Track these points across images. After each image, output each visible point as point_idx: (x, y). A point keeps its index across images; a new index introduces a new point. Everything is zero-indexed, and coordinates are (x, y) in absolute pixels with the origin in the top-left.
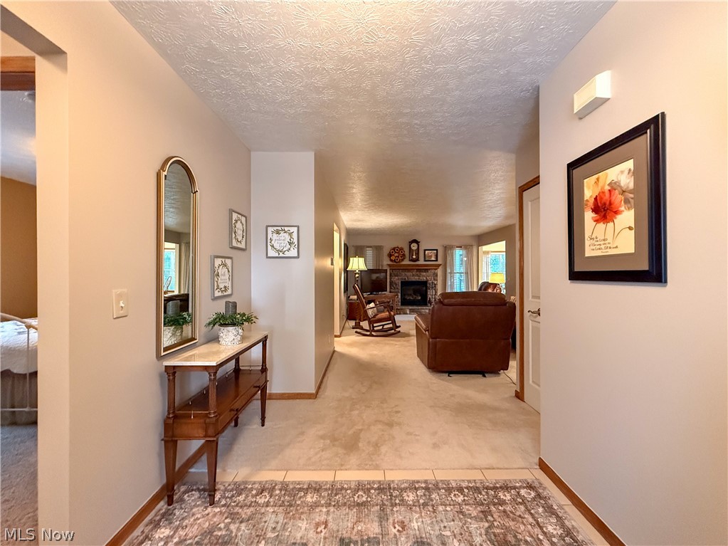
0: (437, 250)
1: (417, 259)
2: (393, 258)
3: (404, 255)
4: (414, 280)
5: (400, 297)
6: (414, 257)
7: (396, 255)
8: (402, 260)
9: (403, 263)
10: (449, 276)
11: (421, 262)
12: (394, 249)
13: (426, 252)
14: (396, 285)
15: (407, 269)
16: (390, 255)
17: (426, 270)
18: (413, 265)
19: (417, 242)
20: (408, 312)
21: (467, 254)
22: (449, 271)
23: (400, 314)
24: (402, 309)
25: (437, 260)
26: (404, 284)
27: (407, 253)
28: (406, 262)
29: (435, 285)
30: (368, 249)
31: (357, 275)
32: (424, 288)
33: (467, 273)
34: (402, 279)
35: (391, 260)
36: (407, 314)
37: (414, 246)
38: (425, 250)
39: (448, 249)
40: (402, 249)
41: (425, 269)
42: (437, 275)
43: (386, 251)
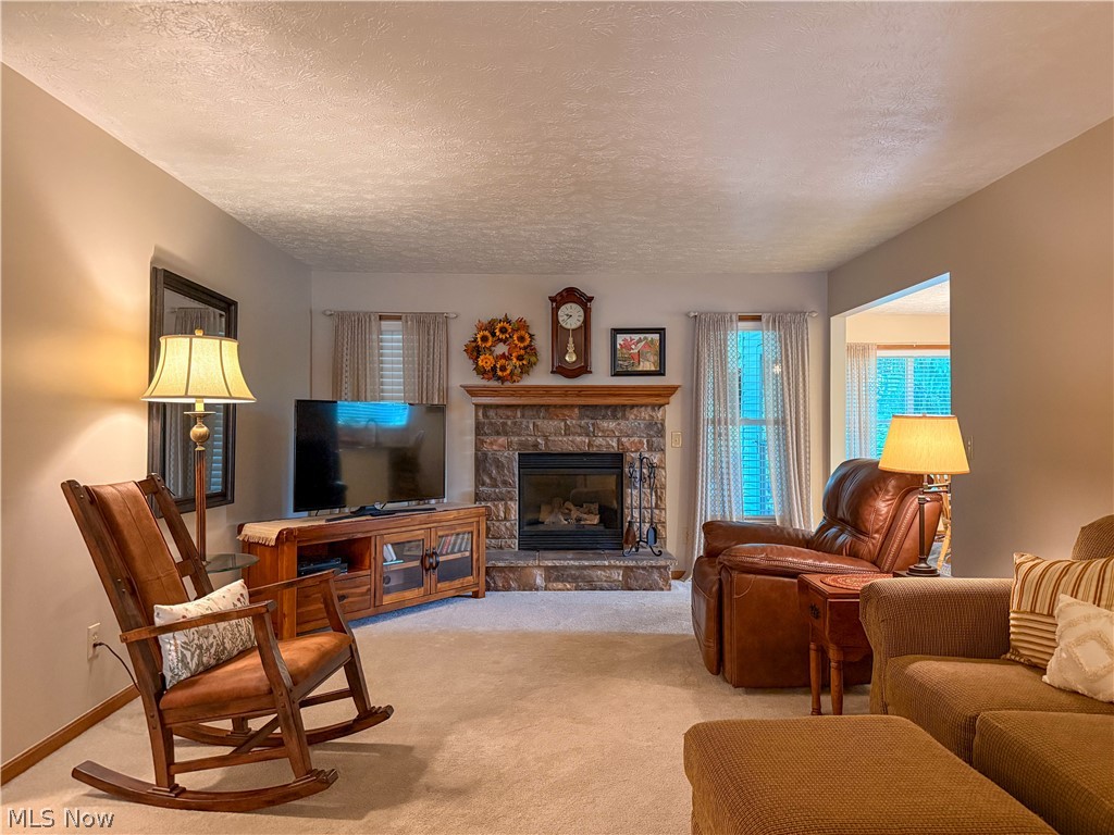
0: (661, 331)
1: (583, 369)
2: (486, 361)
3: (531, 350)
4: (571, 449)
5: (514, 515)
6: (570, 358)
7: (501, 349)
8: (525, 370)
9: (530, 381)
10: (707, 432)
11: (600, 376)
12: (490, 326)
13: (620, 339)
14: (499, 465)
15: (544, 405)
16: (474, 351)
17: (616, 411)
18: (565, 392)
19: (584, 301)
20: (539, 581)
21: (784, 344)
22: (707, 413)
23: (507, 588)
24: (511, 569)
25: (661, 372)
26: (532, 462)
27: (543, 342)
28: (541, 377)
29: (652, 467)
30: (385, 324)
31: (198, 430)
32: (611, 481)
33: (781, 422)
34: (520, 444)
35: (481, 372)
36: (533, 588)
37: (571, 316)
38: (616, 331)
39: (706, 326)
40: (522, 325)
41: (614, 408)
42: (661, 432)
43: (461, 335)
